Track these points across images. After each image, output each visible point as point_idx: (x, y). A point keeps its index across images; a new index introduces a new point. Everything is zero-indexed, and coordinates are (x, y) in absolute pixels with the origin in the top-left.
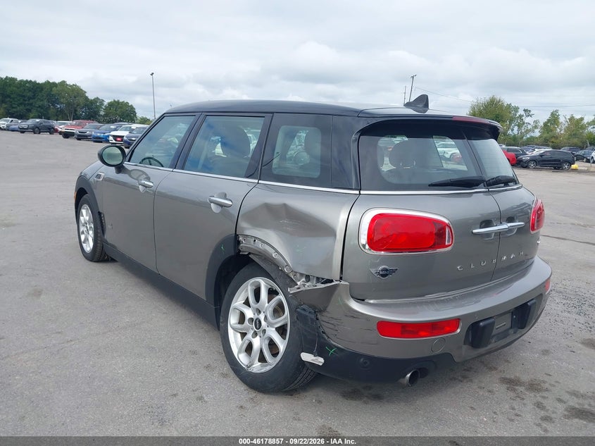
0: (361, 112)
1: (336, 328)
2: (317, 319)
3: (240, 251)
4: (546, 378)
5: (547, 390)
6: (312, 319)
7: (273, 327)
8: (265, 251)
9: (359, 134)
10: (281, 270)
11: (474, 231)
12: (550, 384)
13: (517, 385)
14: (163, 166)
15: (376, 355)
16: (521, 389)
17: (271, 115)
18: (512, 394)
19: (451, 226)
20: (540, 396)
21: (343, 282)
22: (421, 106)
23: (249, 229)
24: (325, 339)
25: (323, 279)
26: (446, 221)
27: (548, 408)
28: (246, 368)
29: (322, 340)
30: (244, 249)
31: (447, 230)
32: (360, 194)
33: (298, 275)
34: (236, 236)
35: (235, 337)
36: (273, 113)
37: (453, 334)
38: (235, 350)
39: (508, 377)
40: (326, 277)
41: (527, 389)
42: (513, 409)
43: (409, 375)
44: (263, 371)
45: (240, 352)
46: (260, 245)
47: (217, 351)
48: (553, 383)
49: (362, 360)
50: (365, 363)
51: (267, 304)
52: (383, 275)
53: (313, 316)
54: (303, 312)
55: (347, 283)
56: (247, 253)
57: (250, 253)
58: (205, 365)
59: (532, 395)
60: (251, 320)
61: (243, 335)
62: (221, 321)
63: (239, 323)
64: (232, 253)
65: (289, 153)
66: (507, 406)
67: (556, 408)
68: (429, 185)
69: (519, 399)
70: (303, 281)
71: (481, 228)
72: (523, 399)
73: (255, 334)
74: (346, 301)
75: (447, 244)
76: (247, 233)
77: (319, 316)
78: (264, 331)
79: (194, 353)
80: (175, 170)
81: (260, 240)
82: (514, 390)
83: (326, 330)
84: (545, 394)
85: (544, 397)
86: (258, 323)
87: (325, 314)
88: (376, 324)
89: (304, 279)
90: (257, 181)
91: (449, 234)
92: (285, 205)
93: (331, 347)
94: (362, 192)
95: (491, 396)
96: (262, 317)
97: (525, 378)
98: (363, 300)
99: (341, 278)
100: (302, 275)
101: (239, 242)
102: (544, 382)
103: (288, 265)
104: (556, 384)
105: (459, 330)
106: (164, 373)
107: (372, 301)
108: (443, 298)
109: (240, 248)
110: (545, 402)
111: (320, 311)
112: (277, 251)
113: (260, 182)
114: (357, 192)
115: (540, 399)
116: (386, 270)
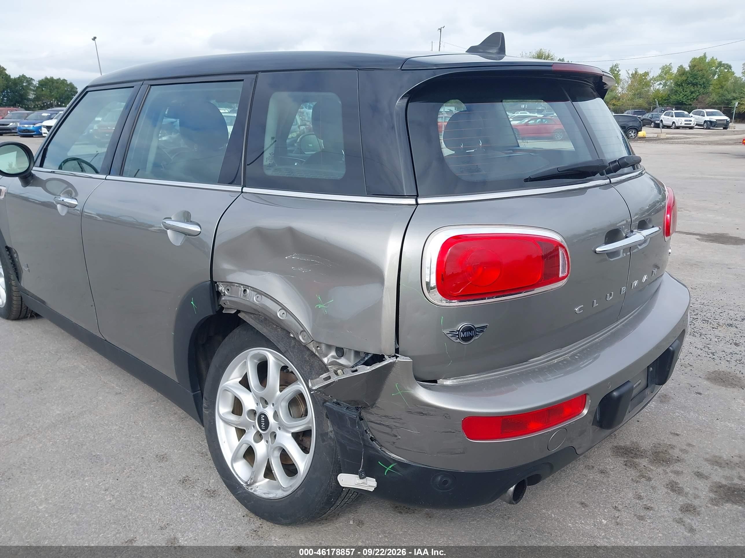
0: (405, 61)
1: (394, 432)
2: (361, 419)
3: (222, 308)
4: (674, 441)
5: (678, 460)
6: (353, 421)
7: (288, 432)
8: (265, 308)
9: (406, 100)
10: (294, 338)
11: (598, 249)
12: (681, 450)
13: (636, 456)
14: (97, 172)
15: (462, 469)
16: (644, 462)
17: (254, 76)
18: (633, 473)
19: (565, 245)
20: (672, 472)
21: (401, 359)
22: (494, 51)
23: (232, 271)
24: (377, 451)
25: (367, 354)
26: (557, 238)
27: (687, 490)
28: (244, 485)
29: (372, 452)
30: (228, 305)
31: (561, 252)
32: (417, 204)
33: (323, 347)
34: (213, 284)
35: (227, 432)
36: (256, 72)
37: (578, 418)
38: (228, 455)
39: (622, 444)
40: (373, 350)
41: (652, 462)
42: (640, 498)
43: (512, 489)
44: (271, 496)
45: (235, 459)
46: (254, 299)
47: (198, 452)
48: (684, 447)
49: (439, 478)
50: (446, 482)
51: (278, 393)
52: (465, 339)
53: (354, 415)
54: (336, 408)
55: (408, 360)
56: (233, 312)
57: (238, 311)
58: (180, 478)
59: (660, 470)
60: (253, 412)
61: (241, 432)
62: (205, 405)
63: (233, 412)
64: (209, 312)
65: (290, 136)
66: (630, 495)
67: (697, 489)
68: (526, 180)
69: (643, 479)
70: (333, 357)
71: (606, 243)
72: (649, 479)
73: (259, 437)
74: (408, 388)
75: (561, 275)
76: (231, 278)
77: (363, 414)
78: (274, 435)
79: (162, 458)
80: (109, 177)
81: (254, 290)
82: (634, 466)
83: (378, 436)
84: (677, 467)
85: (677, 473)
86: (264, 422)
87: (374, 410)
88: (461, 422)
89: (333, 353)
90: (239, 189)
91: (564, 258)
92: (291, 231)
93: (388, 461)
94: (420, 201)
95: (605, 480)
96: (269, 412)
97: (646, 444)
98: (435, 381)
99: (397, 351)
100: (329, 347)
101: (219, 294)
102: (672, 447)
103: (304, 330)
104: (689, 449)
105: (585, 412)
106: (114, 502)
107: (448, 382)
108: (556, 361)
109: (221, 303)
110: (681, 481)
111: (365, 407)
112: (283, 308)
113: (245, 189)
114: (412, 201)
115: (672, 477)
116: (469, 329)
